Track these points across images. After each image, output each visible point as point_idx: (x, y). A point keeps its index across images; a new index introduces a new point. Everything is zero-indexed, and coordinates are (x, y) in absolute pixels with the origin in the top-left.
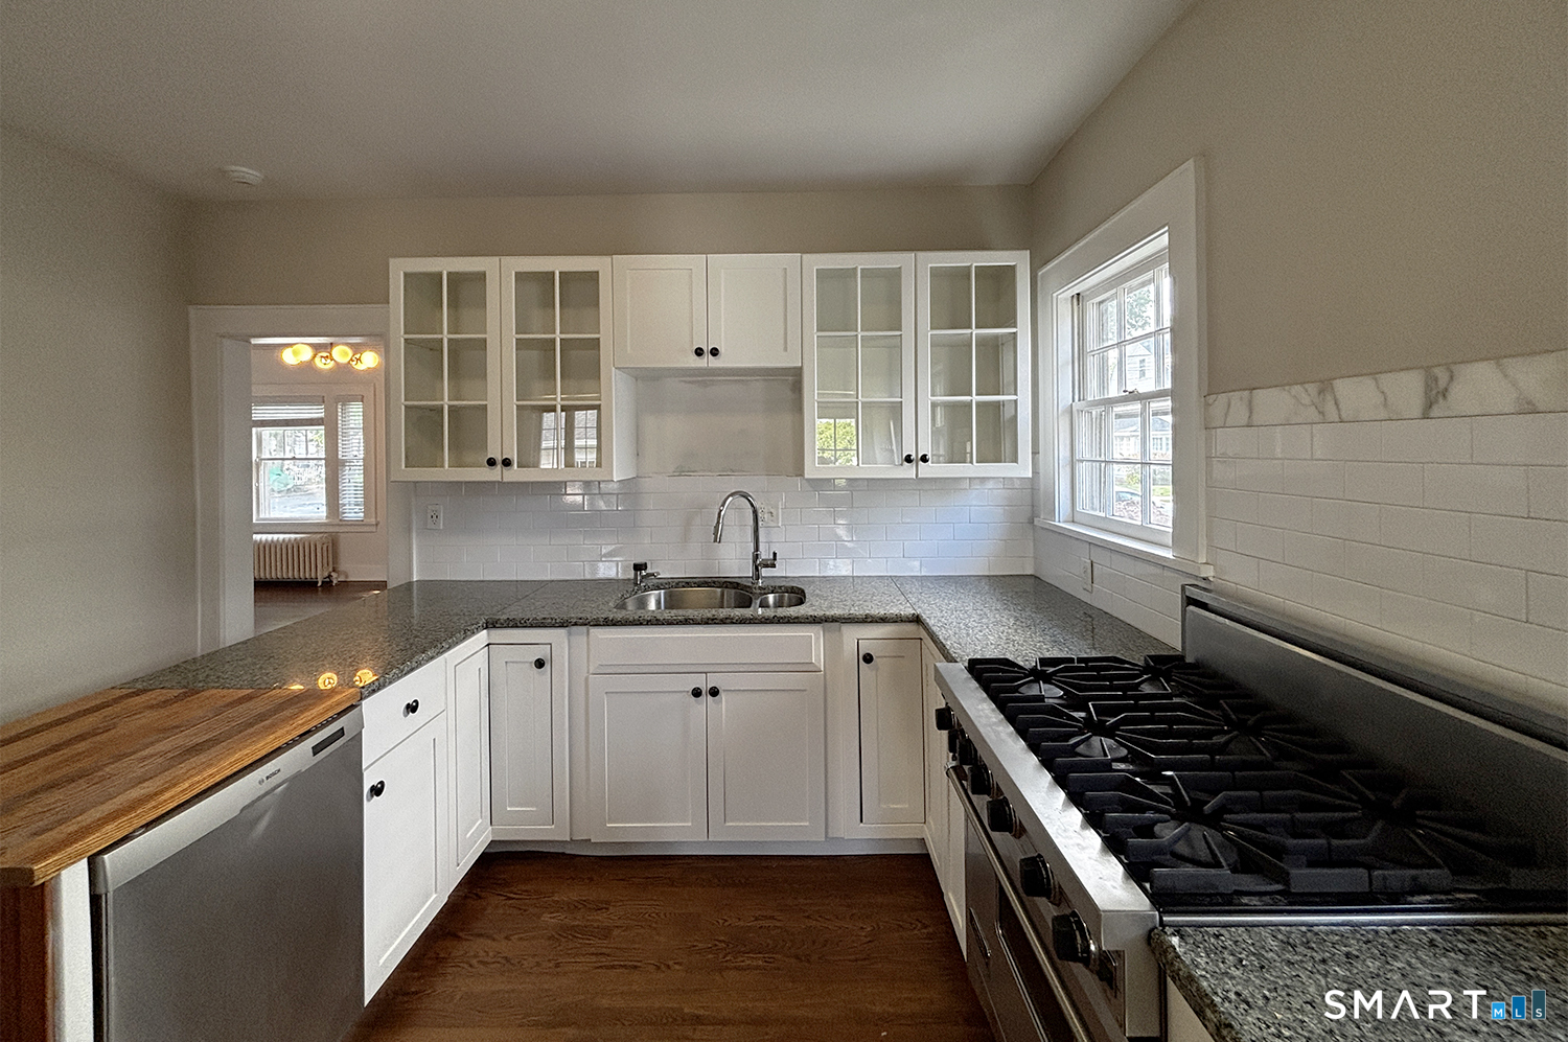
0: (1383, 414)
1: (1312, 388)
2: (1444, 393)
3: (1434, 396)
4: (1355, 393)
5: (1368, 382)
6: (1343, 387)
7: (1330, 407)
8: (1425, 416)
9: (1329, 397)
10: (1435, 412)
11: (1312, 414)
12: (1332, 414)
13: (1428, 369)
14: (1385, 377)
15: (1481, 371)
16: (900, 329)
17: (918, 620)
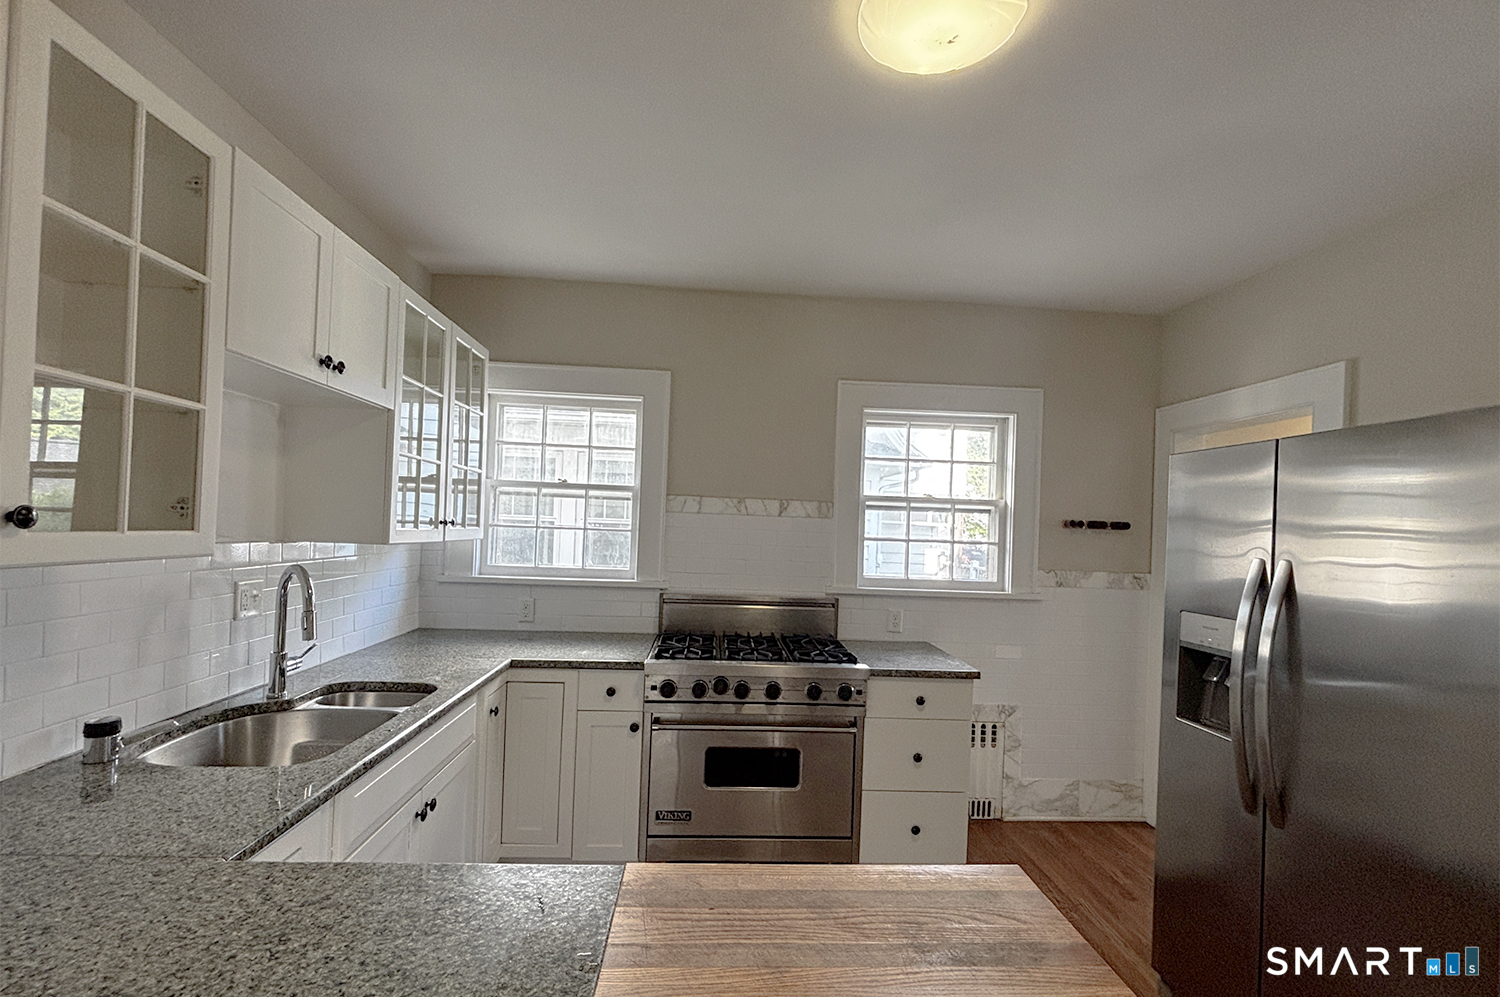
0: (764, 513)
1: (735, 501)
2: (786, 509)
3: (782, 510)
4: (754, 505)
5: (760, 502)
6: (748, 502)
7: (743, 508)
8: (779, 515)
9: (743, 505)
10: (783, 514)
11: (735, 511)
12: (744, 511)
13: (781, 501)
14: (766, 502)
15: (797, 503)
16: (441, 392)
17: (513, 665)
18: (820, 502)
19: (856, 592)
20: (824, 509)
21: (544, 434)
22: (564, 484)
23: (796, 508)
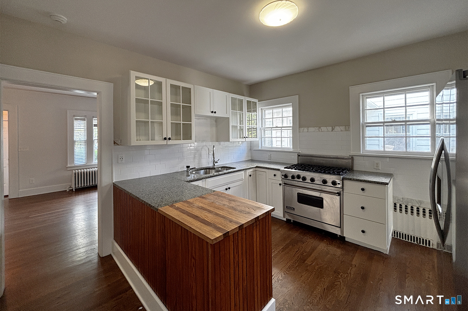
0: (327, 131)
1: (318, 128)
2: (334, 129)
3: (333, 129)
4: (324, 129)
5: (325, 127)
6: (322, 128)
7: (320, 130)
8: (332, 131)
11: (318, 130)
13: (332, 127)
14: (327, 127)
15: (338, 127)
16: (243, 111)
17: (257, 167)
18: (346, 126)
19: (361, 155)
20: (347, 129)
21: (273, 116)
22: (277, 127)
23: (337, 128)
